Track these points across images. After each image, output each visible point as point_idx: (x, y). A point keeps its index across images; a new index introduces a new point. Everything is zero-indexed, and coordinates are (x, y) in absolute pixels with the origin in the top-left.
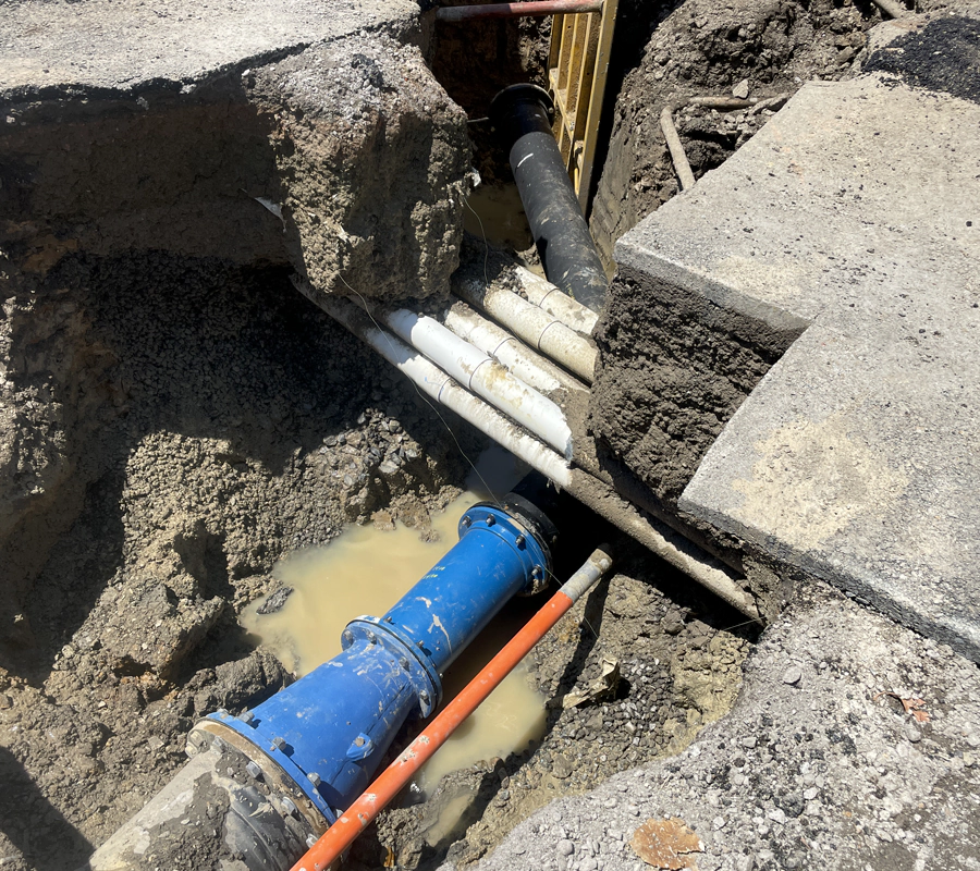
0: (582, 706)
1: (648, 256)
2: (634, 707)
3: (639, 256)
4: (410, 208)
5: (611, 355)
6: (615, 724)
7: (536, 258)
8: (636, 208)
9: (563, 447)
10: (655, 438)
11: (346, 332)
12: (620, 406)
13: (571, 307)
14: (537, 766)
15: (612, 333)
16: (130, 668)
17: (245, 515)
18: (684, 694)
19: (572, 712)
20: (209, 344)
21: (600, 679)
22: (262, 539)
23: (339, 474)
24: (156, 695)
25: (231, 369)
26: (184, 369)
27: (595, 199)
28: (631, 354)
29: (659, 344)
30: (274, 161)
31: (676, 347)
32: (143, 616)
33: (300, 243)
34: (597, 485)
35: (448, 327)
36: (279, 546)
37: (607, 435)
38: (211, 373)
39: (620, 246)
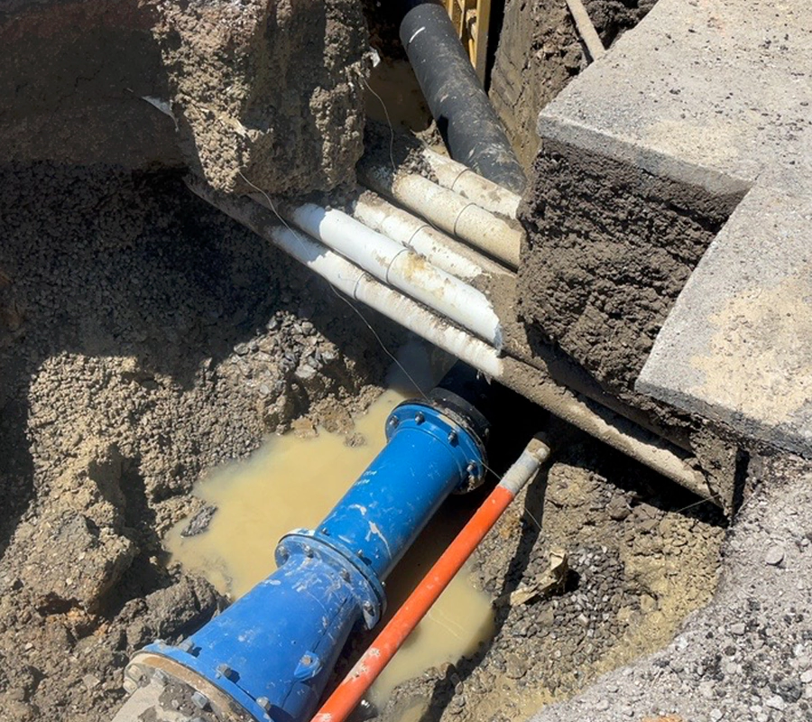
0: (530, 602)
1: (574, 127)
2: (585, 598)
3: (564, 128)
4: (307, 96)
5: (539, 235)
6: (567, 618)
7: (435, 138)
8: (541, 77)
9: (492, 335)
10: (591, 318)
11: (248, 233)
12: (553, 288)
13: (485, 188)
14: (490, 667)
15: (539, 212)
16: (56, 605)
17: (159, 434)
18: (636, 581)
19: (521, 609)
20: (104, 257)
21: (548, 572)
22: (179, 458)
23: (253, 383)
24: (85, 631)
25: (130, 282)
26: (81, 286)
27: (493, 70)
28: (561, 233)
29: (591, 219)
30: (159, 56)
31: (609, 221)
32: (64, 549)
33: (194, 142)
34: (530, 373)
35: (357, 219)
36: (198, 464)
37: (540, 320)
38: (109, 287)
39: (543, 119)
